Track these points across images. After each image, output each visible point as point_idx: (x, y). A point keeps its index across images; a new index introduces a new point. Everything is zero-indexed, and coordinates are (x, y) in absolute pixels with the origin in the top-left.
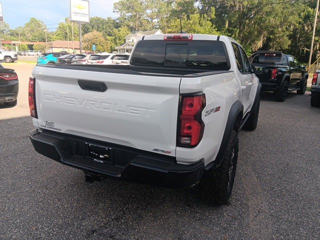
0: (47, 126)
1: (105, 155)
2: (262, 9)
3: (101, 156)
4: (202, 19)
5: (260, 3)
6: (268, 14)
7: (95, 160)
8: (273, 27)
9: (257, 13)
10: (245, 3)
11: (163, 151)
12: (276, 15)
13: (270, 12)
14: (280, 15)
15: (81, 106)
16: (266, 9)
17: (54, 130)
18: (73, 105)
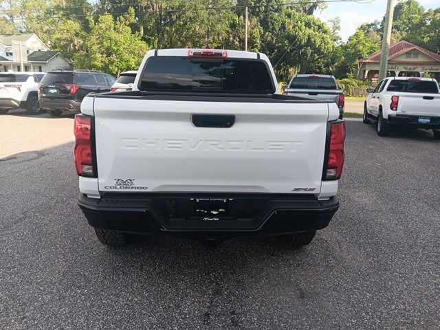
0: (118, 187)
1: (220, 210)
2: (184, 13)
3: (215, 213)
4: (118, 23)
5: (182, 6)
6: (192, 20)
7: (206, 219)
8: (199, 37)
9: (179, 18)
10: (164, 5)
11: (305, 190)
12: (202, 21)
13: (194, 18)
14: (206, 22)
15: (194, 150)
16: (189, 14)
17: (134, 190)
18: (180, 149)
